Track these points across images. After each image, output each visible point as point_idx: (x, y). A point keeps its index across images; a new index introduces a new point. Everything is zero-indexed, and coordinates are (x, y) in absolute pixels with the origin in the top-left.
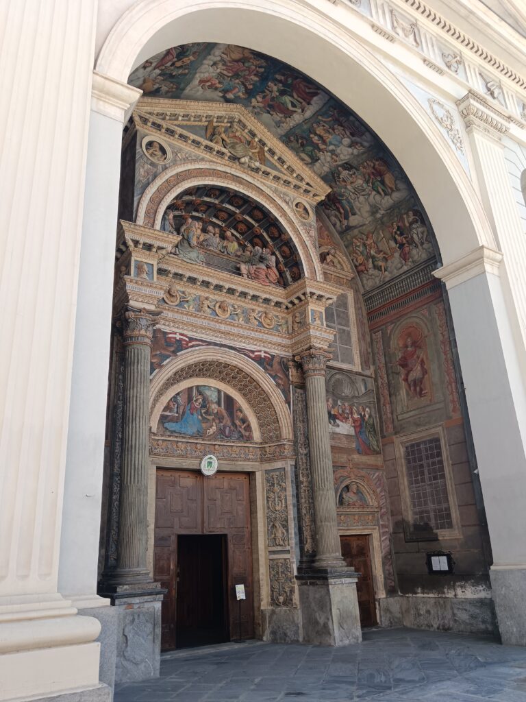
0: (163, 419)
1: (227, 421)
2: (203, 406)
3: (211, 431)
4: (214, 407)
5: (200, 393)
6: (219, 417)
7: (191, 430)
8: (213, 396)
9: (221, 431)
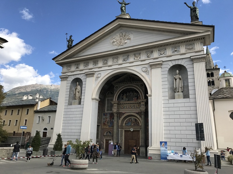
0: (125, 124)
1: (135, 123)
2: (131, 121)
3: (132, 125)
4: (133, 121)
5: (131, 119)
6: (134, 122)
7: (129, 125)
8: (133, 119)
9: (134, 124)
